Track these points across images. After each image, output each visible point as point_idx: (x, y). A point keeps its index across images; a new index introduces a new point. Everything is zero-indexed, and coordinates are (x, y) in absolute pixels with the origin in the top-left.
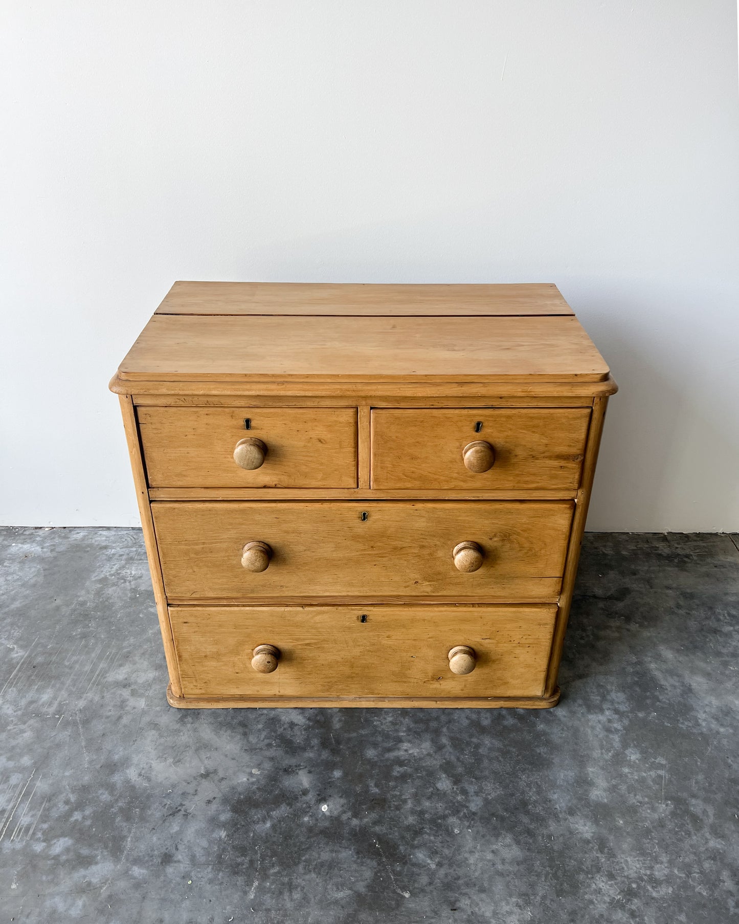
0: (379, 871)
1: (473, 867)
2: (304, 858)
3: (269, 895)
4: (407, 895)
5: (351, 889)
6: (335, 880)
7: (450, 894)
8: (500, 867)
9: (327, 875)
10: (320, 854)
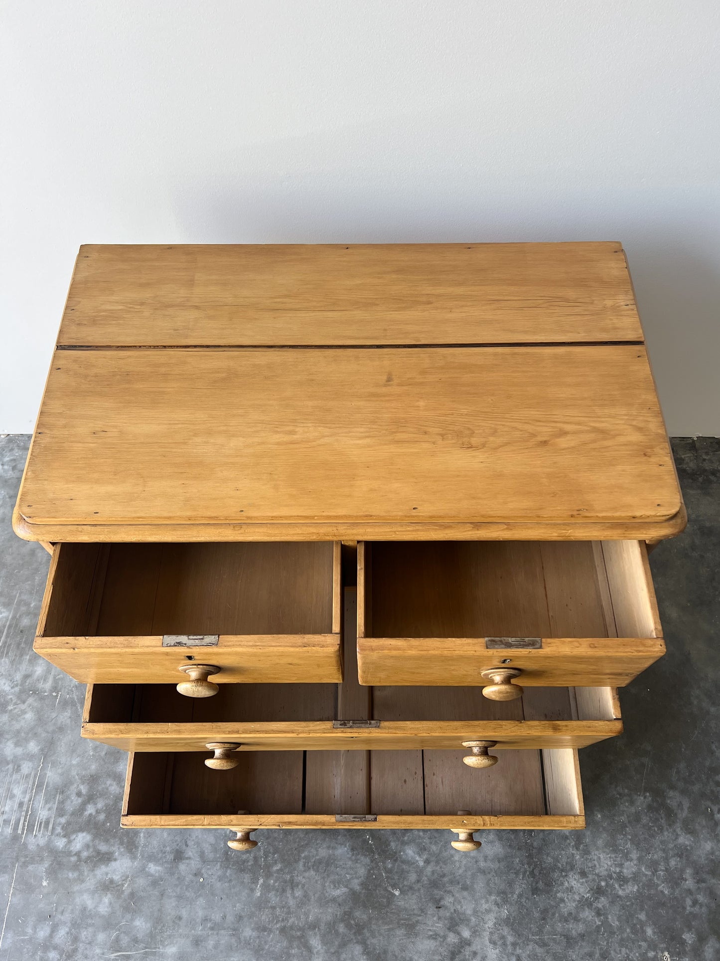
0: (372, 869)
1: (457, 864)
2: (303, 855)
3: (273, 893)
4: (397, 893)
5: (346, 887)
6: (332, 877)
7: (436, 892)
8: (482, 864)
9: (325, 872)
10: (317, 851)
